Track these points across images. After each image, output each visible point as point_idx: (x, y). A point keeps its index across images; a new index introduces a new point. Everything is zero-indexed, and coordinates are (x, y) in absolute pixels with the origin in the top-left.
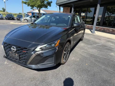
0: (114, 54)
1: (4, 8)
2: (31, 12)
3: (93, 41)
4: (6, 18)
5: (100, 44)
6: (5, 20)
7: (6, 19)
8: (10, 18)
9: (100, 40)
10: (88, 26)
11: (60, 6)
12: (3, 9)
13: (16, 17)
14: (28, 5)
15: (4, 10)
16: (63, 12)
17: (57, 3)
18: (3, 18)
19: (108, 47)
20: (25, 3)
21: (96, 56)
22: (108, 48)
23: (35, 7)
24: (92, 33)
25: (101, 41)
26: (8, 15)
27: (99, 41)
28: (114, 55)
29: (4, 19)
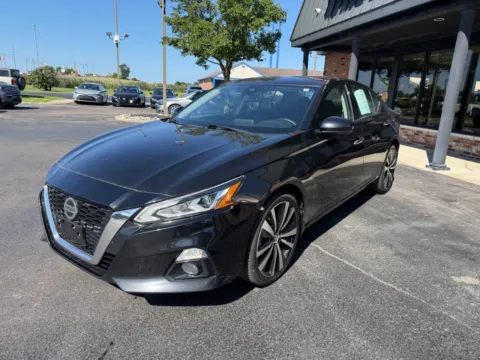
0: (476, 282)
1: (125, 66)
2: (212, 80)
3: (403, 208)
4: (113, 100)
5: (433, 221)
6: (111, 106)
7: (114, 104)
8: (128, 98)
9: (448, 201)
10: (428, 136)
11: (307, 48)
12: (122, 67)
13: (150, 96)
14: (186, 50)
15: (125, 73)
16: (325, 73)
17: (294, 37)
18: (104, 100)
19: (469, 242)
20: (174, 43)
21: (368, 278)
22: (465, 246)
23: (210, 58)
24: (430, 170)
25: (451, 206)
26: (124, 90)
27: (438, 208)
28: (476, 287)
29: (110, 104)
